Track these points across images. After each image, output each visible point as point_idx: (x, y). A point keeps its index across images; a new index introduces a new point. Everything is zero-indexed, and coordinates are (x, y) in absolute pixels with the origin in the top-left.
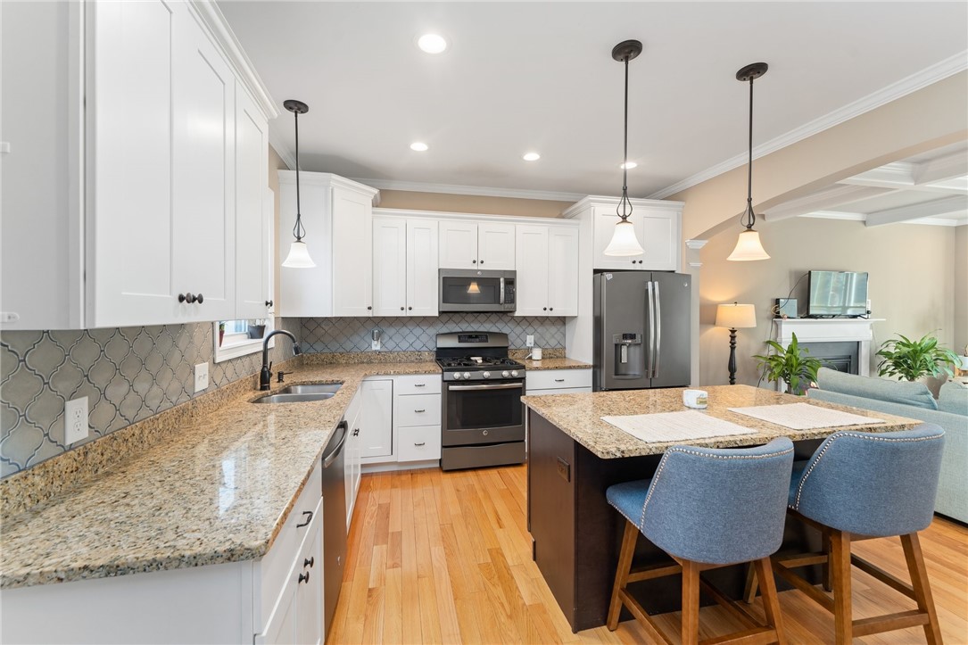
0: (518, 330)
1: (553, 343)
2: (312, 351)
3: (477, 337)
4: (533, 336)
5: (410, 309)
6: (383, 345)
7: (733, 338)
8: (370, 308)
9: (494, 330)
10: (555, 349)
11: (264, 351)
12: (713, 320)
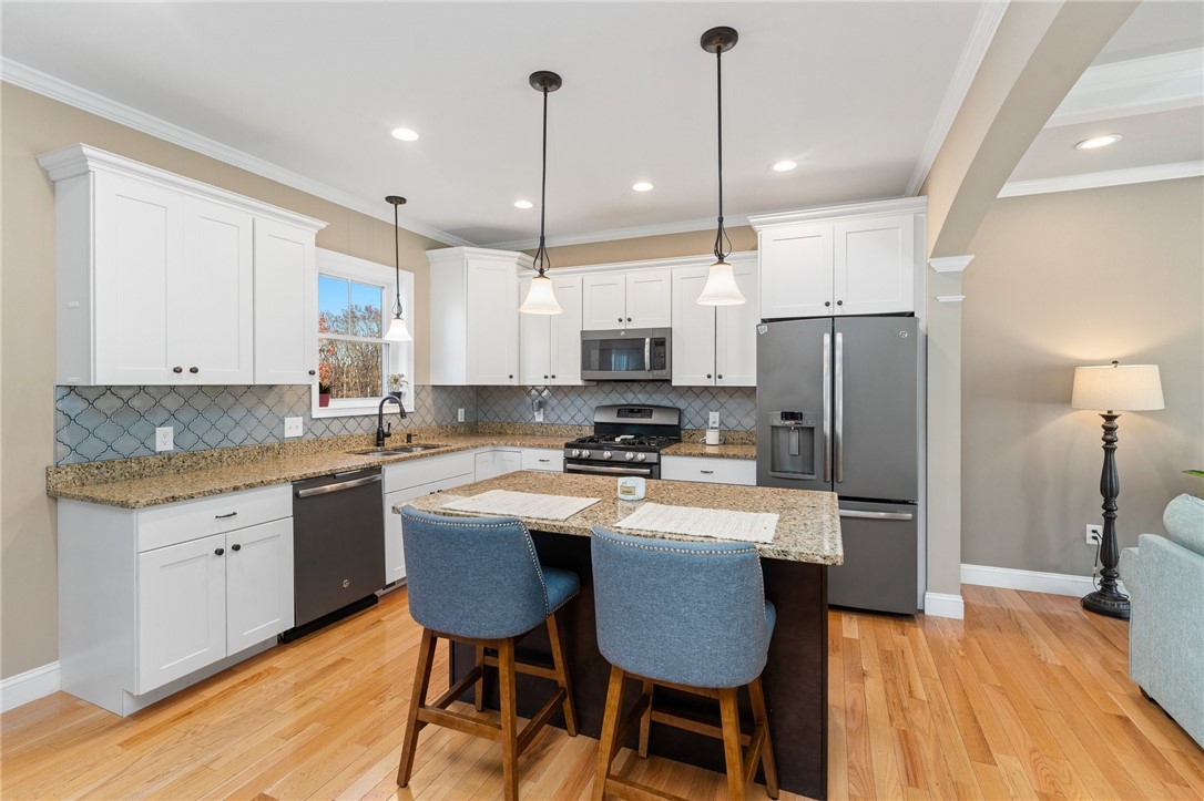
0: (697, 404)
2: (486, 420)
3: (639, 411)
4: (717, 414)
5: (553, 377)
6: (546, 417)
7: (1109, 430)
8: (511, 377)
9: (666, 403)
10: (748, 433)
11: (381, 416)
12: (1065, 399)
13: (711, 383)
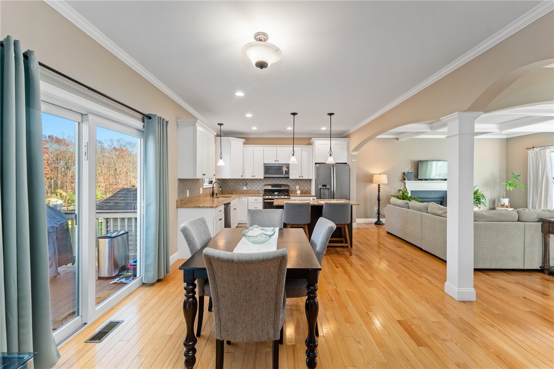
0: (293, 184)
1: (306, 188)
2: (226, 189)
3: (278, 186)
4: (299, 186)
5: (255, 176)
6: (247, 188)
7: (379, 188)
8: (242, 176)
9: (284, 183)
10: (307, 191)
11: (213, 188)
12: (371, 181)
13: (300, 178)
